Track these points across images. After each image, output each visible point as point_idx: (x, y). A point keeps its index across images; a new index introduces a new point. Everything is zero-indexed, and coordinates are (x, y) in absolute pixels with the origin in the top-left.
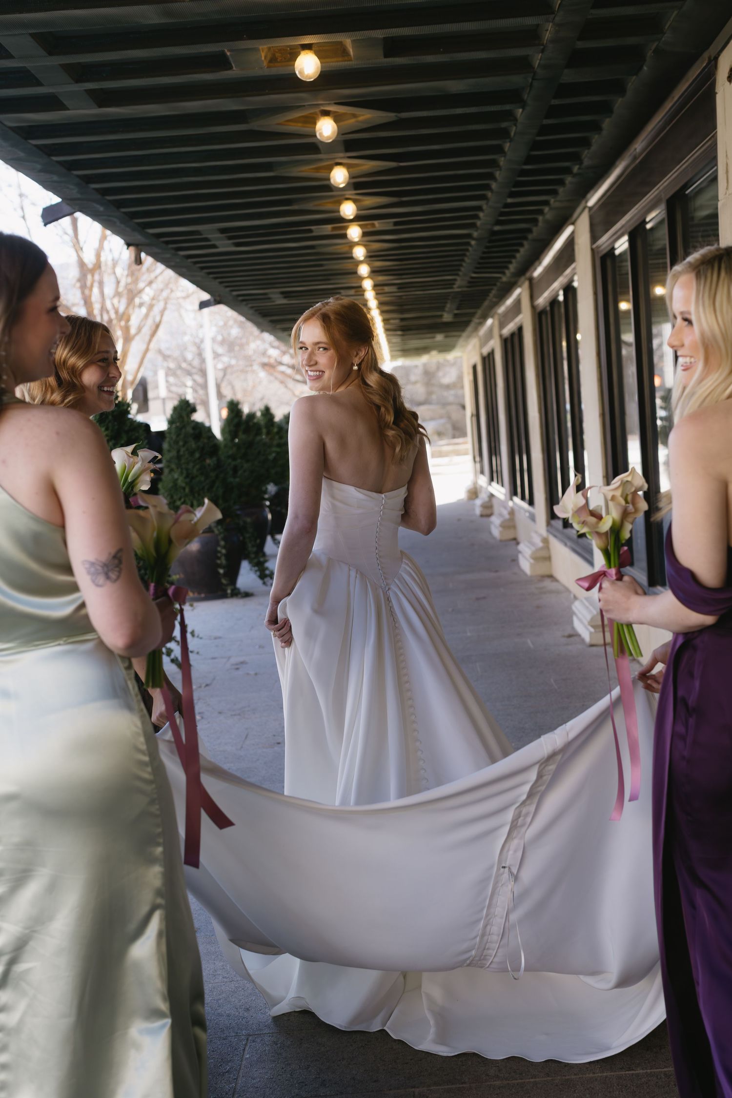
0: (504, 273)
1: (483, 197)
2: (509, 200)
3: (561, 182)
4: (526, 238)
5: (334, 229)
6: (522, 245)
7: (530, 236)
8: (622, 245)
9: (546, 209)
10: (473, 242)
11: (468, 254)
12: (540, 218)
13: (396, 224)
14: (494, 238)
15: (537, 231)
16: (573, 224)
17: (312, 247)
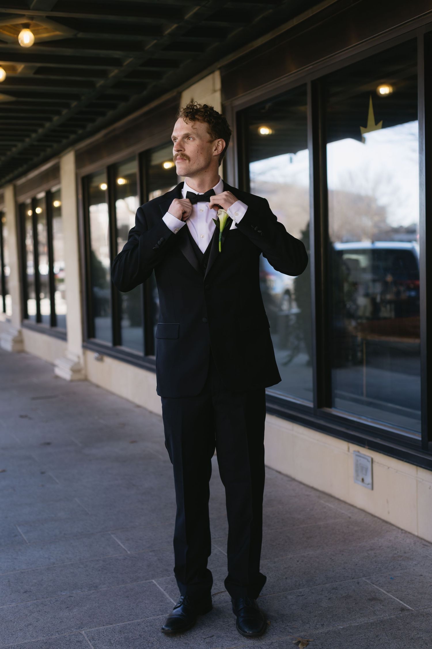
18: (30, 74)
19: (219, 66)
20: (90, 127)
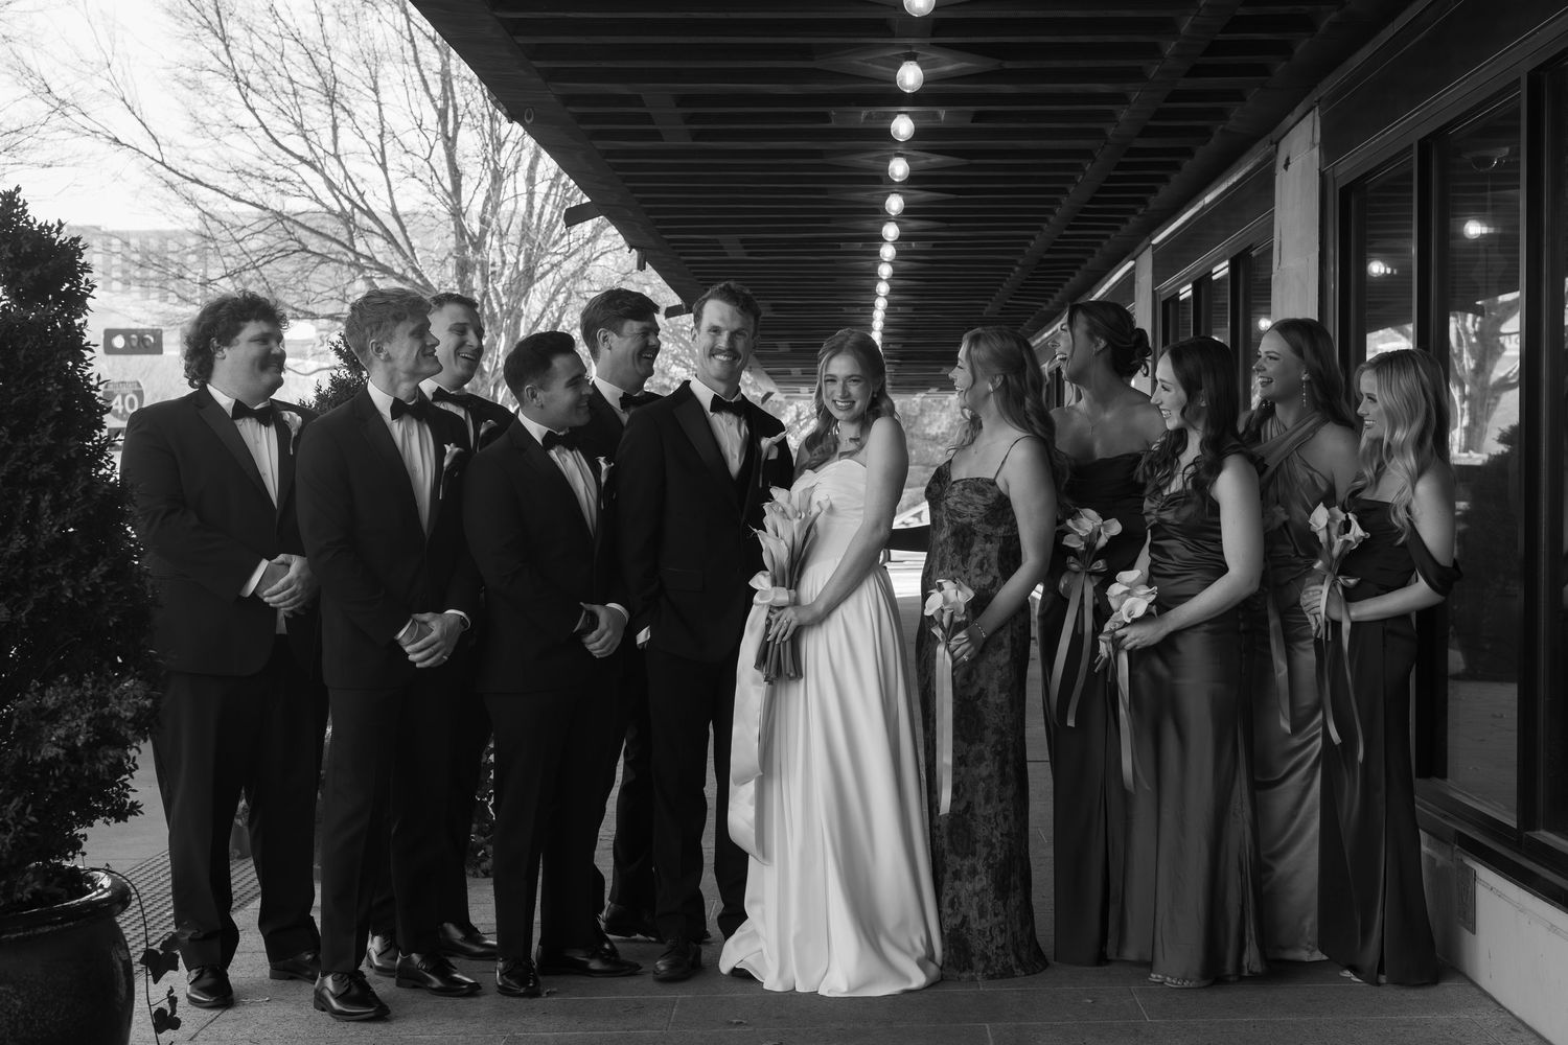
0: (1046, 302)
1: (1038, 228)
2: (1065, 232)
3: (1125, 221)
4: (1078, 268)
5: (864, 246)
6: (1073, 275)
7: (1083, 267)
8: (1186, 292)
9: (1105, 242)
10: (1017, 269)
11: (1008, 279)
12: (1097, 250)
13: (934, 245)
14: (1043, 266)
15: (1091, 263)
16: (1134, 259)
17: (833, 261)
18: (967, 123)
19: (1316, 99)
20: (1154, 202)
